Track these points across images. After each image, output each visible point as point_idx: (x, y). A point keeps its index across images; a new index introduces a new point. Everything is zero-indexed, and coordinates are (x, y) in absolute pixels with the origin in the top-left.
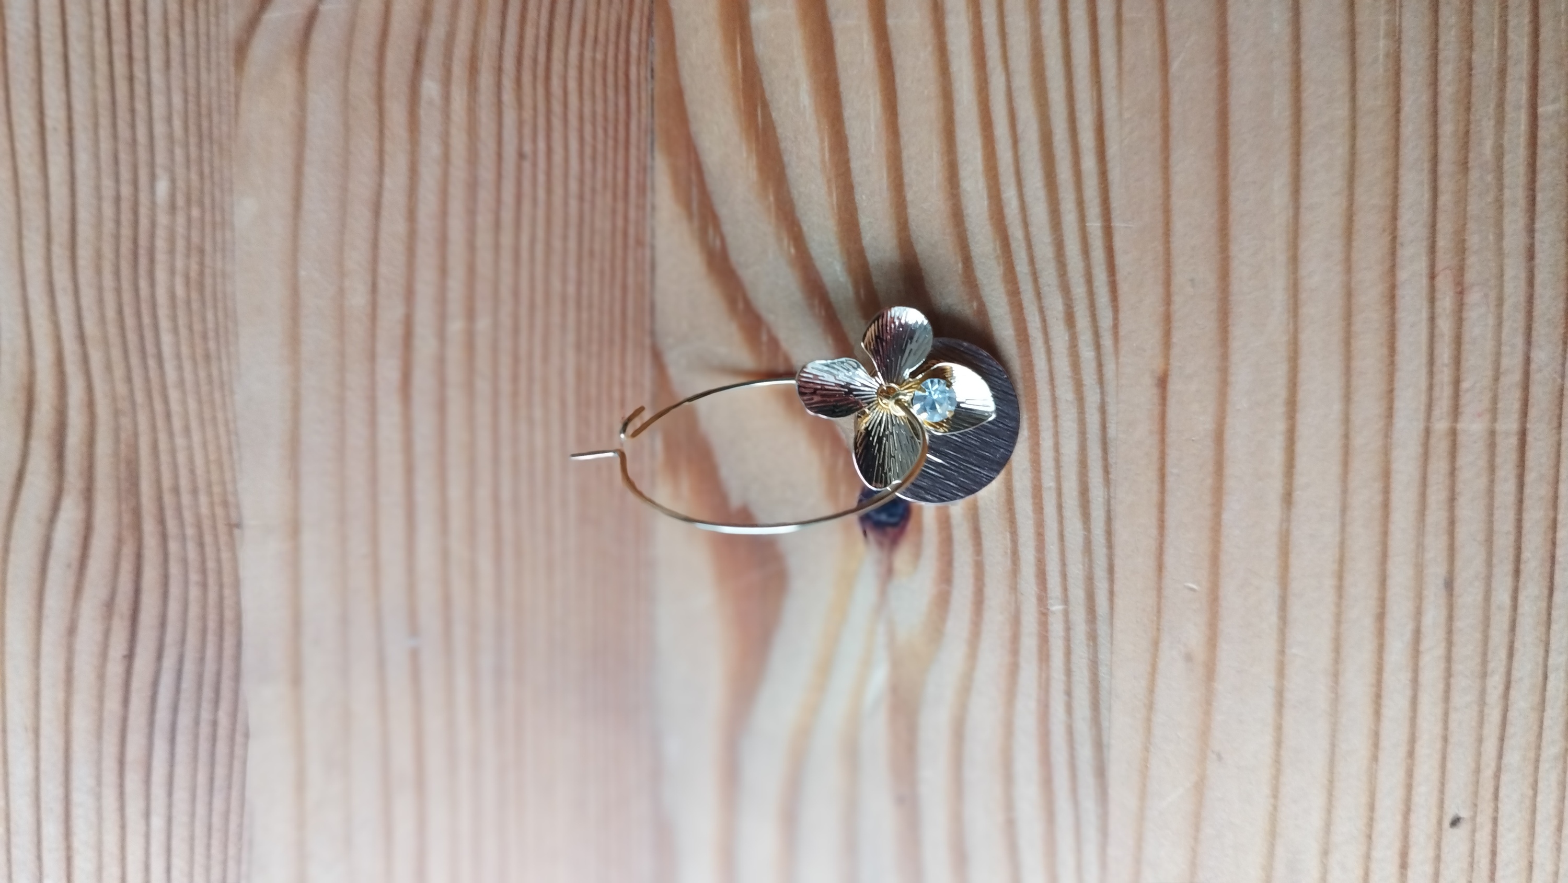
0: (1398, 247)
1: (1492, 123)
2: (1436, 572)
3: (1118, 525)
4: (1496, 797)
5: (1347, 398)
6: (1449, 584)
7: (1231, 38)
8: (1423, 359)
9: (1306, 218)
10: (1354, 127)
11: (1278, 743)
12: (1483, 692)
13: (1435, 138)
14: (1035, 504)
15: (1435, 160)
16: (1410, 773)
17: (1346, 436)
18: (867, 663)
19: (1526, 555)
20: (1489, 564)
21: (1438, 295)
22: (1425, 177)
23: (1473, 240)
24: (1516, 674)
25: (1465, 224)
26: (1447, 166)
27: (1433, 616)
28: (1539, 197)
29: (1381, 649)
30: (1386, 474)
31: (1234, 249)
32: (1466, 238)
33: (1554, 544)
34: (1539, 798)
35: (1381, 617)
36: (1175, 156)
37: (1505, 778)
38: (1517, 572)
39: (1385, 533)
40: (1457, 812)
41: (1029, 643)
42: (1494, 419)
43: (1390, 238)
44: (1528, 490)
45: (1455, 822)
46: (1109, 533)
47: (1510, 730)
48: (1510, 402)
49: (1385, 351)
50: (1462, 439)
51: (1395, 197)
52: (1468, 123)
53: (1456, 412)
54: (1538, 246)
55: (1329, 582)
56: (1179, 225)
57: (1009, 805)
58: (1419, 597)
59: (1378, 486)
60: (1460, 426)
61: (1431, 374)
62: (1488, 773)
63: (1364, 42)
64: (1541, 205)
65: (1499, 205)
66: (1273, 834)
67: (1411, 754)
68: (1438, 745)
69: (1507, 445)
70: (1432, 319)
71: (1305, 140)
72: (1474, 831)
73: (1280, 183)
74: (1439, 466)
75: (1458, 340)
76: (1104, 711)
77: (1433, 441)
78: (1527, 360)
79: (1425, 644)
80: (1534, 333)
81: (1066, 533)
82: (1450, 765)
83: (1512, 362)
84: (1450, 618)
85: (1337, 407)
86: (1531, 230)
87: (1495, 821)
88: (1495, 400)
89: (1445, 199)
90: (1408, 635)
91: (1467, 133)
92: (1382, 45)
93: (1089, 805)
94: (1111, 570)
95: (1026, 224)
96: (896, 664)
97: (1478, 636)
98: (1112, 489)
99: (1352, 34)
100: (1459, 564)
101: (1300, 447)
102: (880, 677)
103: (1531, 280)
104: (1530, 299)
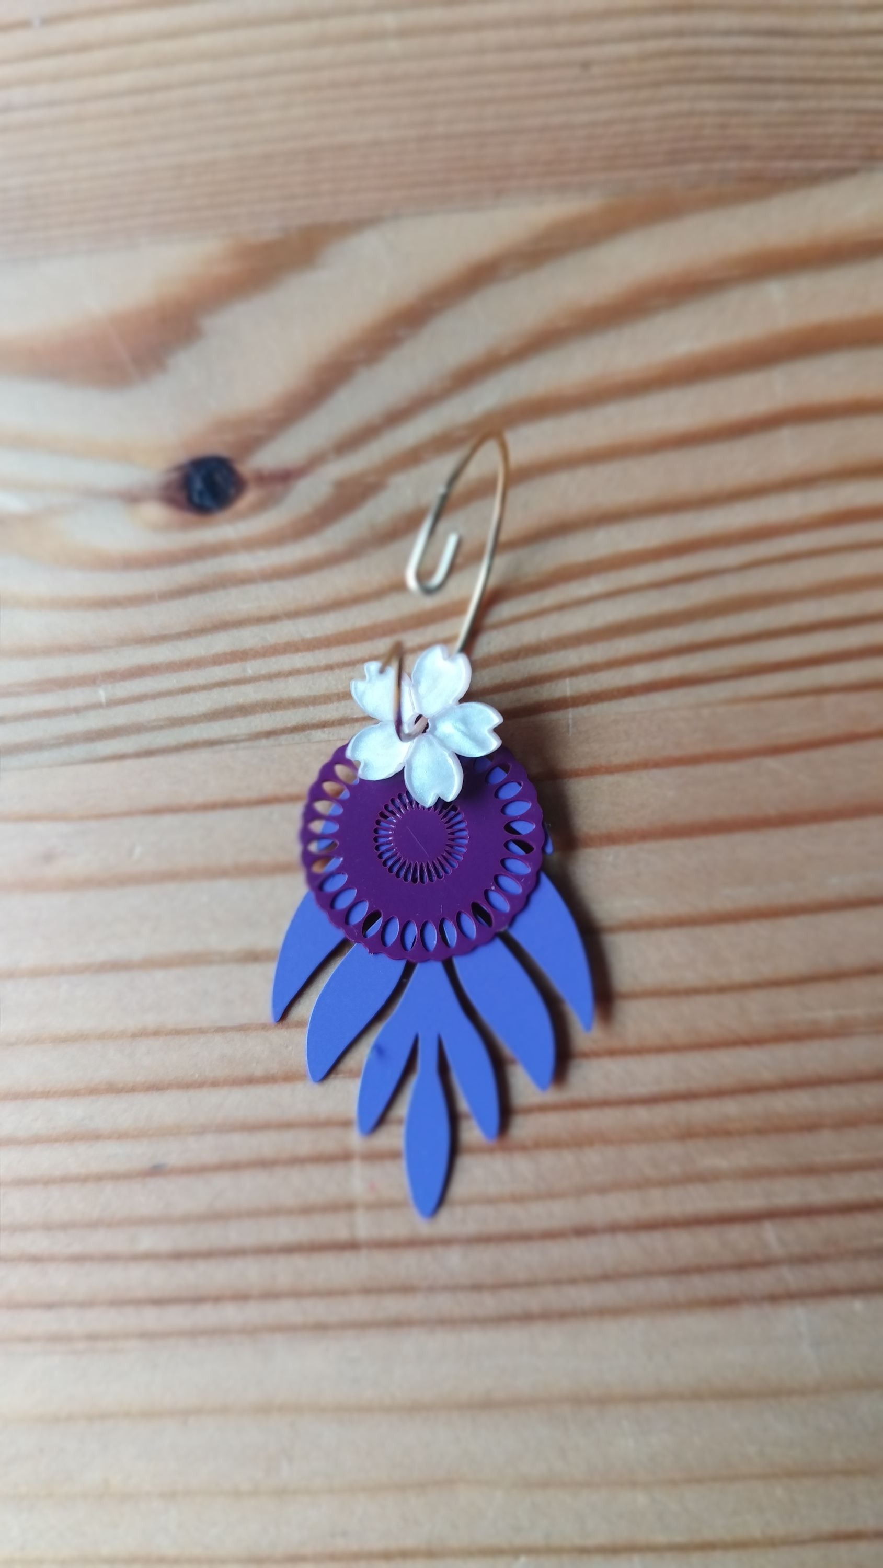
1: (745, 1164)
2: (172, 1152)
3: (205, 755)
6: (156, 1171)
7: (815, 828)
10: (722, 989)
12: (26, 1228)
13: (718, 1093)
14: (225, 654)
15: (691, 1096)
18: (28, 488)
19: (202, 1266)
20: (186, 1219)
22: (668, 1086)
23: (593, 1157)
24: (51, 1269)
25: (612, 1142)
26: (685, 1112)
27: (118, 1155)
28: (658, 1236)
29: (74, 1093)
32: (596, 1146)
33: (219, 1300)
35: (113, 1089)
36: (657, 773)
38: (178, 1256)
39: (215, 1084)
41: (59, 667)
42: (370, 1207)
44: (283, 1260)
46: (194, 745)
48: (394, 1225)
50: (341, 1166)
52: (742, 1133)
53: (374, 1156)
54: (593, 1240)
55: (151, 1020)
58: (138, 1134)
59: (275, 1067)
60: (358, 1166)
63: (830, 991)
64: (645, 1238)
65: (642, 1184)
69: (337, 1227)
71: (699, 931)
74: (304, 1143)
77: (337, 1132)
78: (447, 1242)
80: (483, 1247)
81: (192, 695)
84: (116, 1177)
86: (614, 1228)
88: (393, 1204)
89: (642, 1115)
90: (93, 1125)
91: (730, 1134)
92: (827, 1015)
94: (149, 753)
95: (562, 607)
96: (25, 519)
97: (96, 1214)
98: (247, 744)
99: (837, 976)
100: (184, 1181)
103: (549, 1235)
104: (525, 1237)
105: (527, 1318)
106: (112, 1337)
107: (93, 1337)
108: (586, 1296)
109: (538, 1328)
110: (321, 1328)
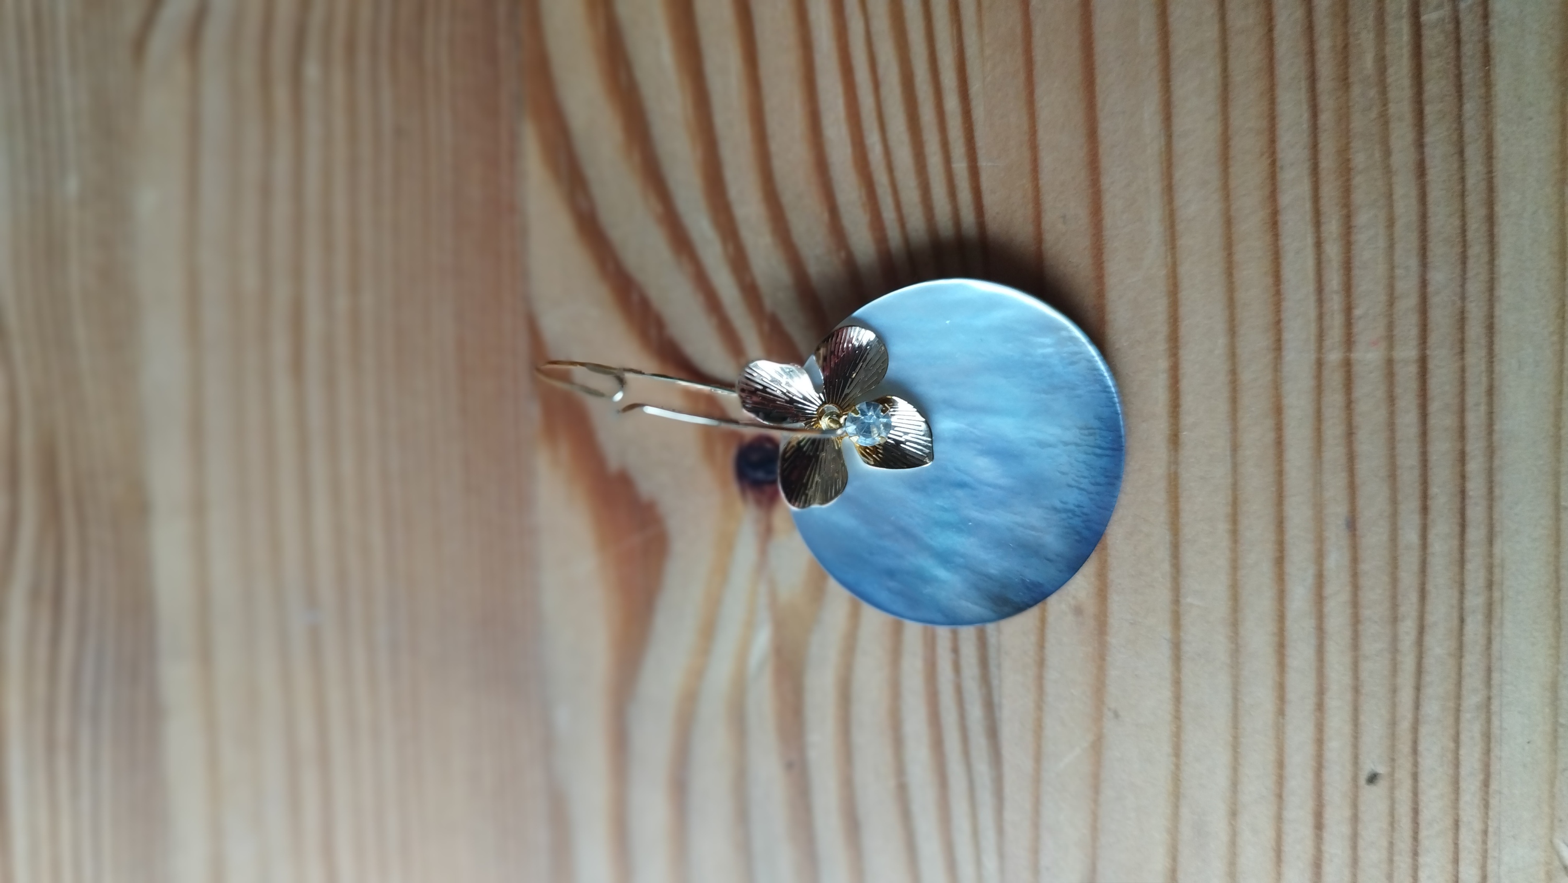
0: (1278, 170)
1: (1372, 36)
2: (1337, 511)
4: (1415, 751)
5: (1232, 331)
6: (1352, 524)
8: (1311, 287)
9: (1180, 146)
10: (1224, 49)
11: (1177, 699)
12: (1395, 639)
13: (1311, 54)
15: (1313, 78)
16: (1320, 728)
17: (1233, 373)
18: (750, 626)
19: (1434, 490)
20: (1394, 502)
21: (1323, 219)
22: (1303, 95)
23: (1359, 159)
24: (1430, 619)
25: (1348, 143)
26: (1326, 83)
27: (1336, 560)
28: (1428, 109)
29: (1281, 595)
30: (1278, 410)
31: (1105, 181)
32: (1350, 157)
33: (1463, 477)
34: (1463, 752)
35: (1280, 560)
36: (1039, 91)
37: (1424, 730)
38: (1425, 509)
39: (1280, 473)
40: (1373, 767)
42: (1391, 346)
43: (1269, 161)
44: (1433, 421)
45: (1373, 778)
47: (1427, 678)
48: (1408, 327)
49: (1269, 280)
50: (1357, 369)
51: (1272, 118)
52: (1346, 36)
53: (1349, 342)
54: (1429, 163)
55: (1223, 527)
56: (1047, 160)
57: (900, 770)
58: (1320, 541)
59: (1269, 423)
60: (1356, 355)
61: (1320, 301)
62: (1405, 726)
64: (1430, 119)
65: (1384, 120)
66: (1176, 795)
67: (1320, 707)
68: (1348, 696)
69: (1407, 374)
70: (1318, 244)
71: (1174, 65)
72: (1392, 788)
73: (1151, 110)
74: (1334, 399)
75: (1347, 266)
76: (993, 669)
77: (1326, 373)
78: (1424, 284)
79: (1329, 589)
80: (1430, 254)
82: (1363, 718)
83: (1407, 285)
84: (1355, 560)
85: (1222, 341)
86: (1420, 145)
87: (1415, 777)
88: (1390, 326)
89: (1326, 118)
90: (1310, 580)
91: (1346, 47)
93: (982, 768)
95: (890, 168)
96: (779, 625)
97: (1386, 579)
100: (1361, 502)
101: (1185, 385)
102: (763, 640)
103: (1423, 198)
104: (1423, 217)
105: (1491, 219)
106: (1490, 569)
107: (1490, 585)
108: (1475, 169)
109: (1499, 209)
110: (1491, 391)
